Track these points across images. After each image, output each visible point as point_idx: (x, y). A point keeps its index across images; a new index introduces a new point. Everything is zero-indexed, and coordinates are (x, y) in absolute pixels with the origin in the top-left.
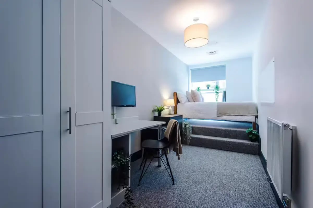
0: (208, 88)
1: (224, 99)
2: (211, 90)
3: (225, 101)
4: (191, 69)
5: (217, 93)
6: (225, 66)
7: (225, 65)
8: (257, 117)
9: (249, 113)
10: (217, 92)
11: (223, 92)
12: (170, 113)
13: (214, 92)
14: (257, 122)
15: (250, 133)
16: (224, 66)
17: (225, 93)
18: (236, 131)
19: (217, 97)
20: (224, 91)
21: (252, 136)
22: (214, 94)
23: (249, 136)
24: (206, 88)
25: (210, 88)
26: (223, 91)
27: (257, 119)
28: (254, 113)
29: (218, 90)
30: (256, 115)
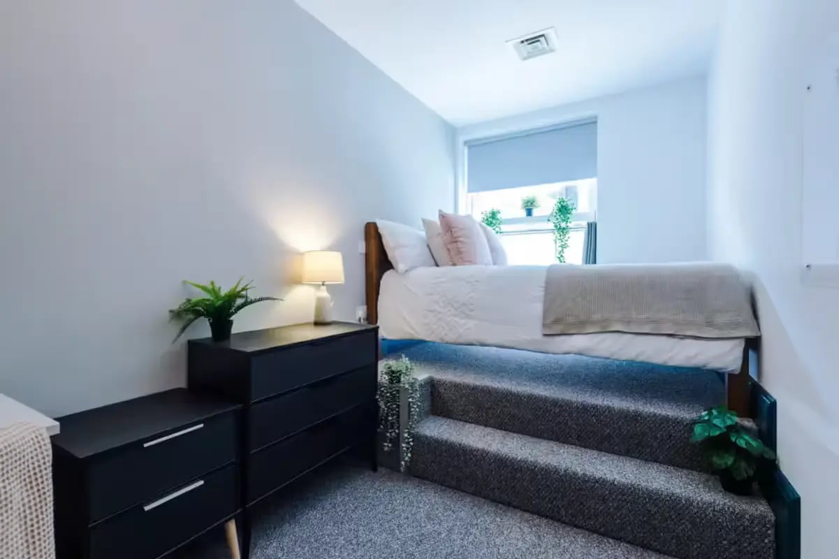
0: (529, 213)
1: (591, 253)
2: (541, 219)
3: (595, 262)
4: (466, 143)
5: (562, 231)
6: (595, 123)
7: (596, 117)
8: (753, 345)
9: (710, 324)
10: (563, 225)
11: (586, 226)
12: (321, 319)
13: (551, 226)
14: (752, 372)
15: (722, 443)
16: (590, 124)
17: (592, 229)
18: (636, 417)
19: (562, 246)
20: (591, 220)
21: (730, 460)
22: (551, 237)
23: (715, 459)
24: (523, 213)
25: (535, 212)
26: (584, 224)
27: (751, 354)
28: (737, 325)
29: (566, 220)
30: (749, 333)
